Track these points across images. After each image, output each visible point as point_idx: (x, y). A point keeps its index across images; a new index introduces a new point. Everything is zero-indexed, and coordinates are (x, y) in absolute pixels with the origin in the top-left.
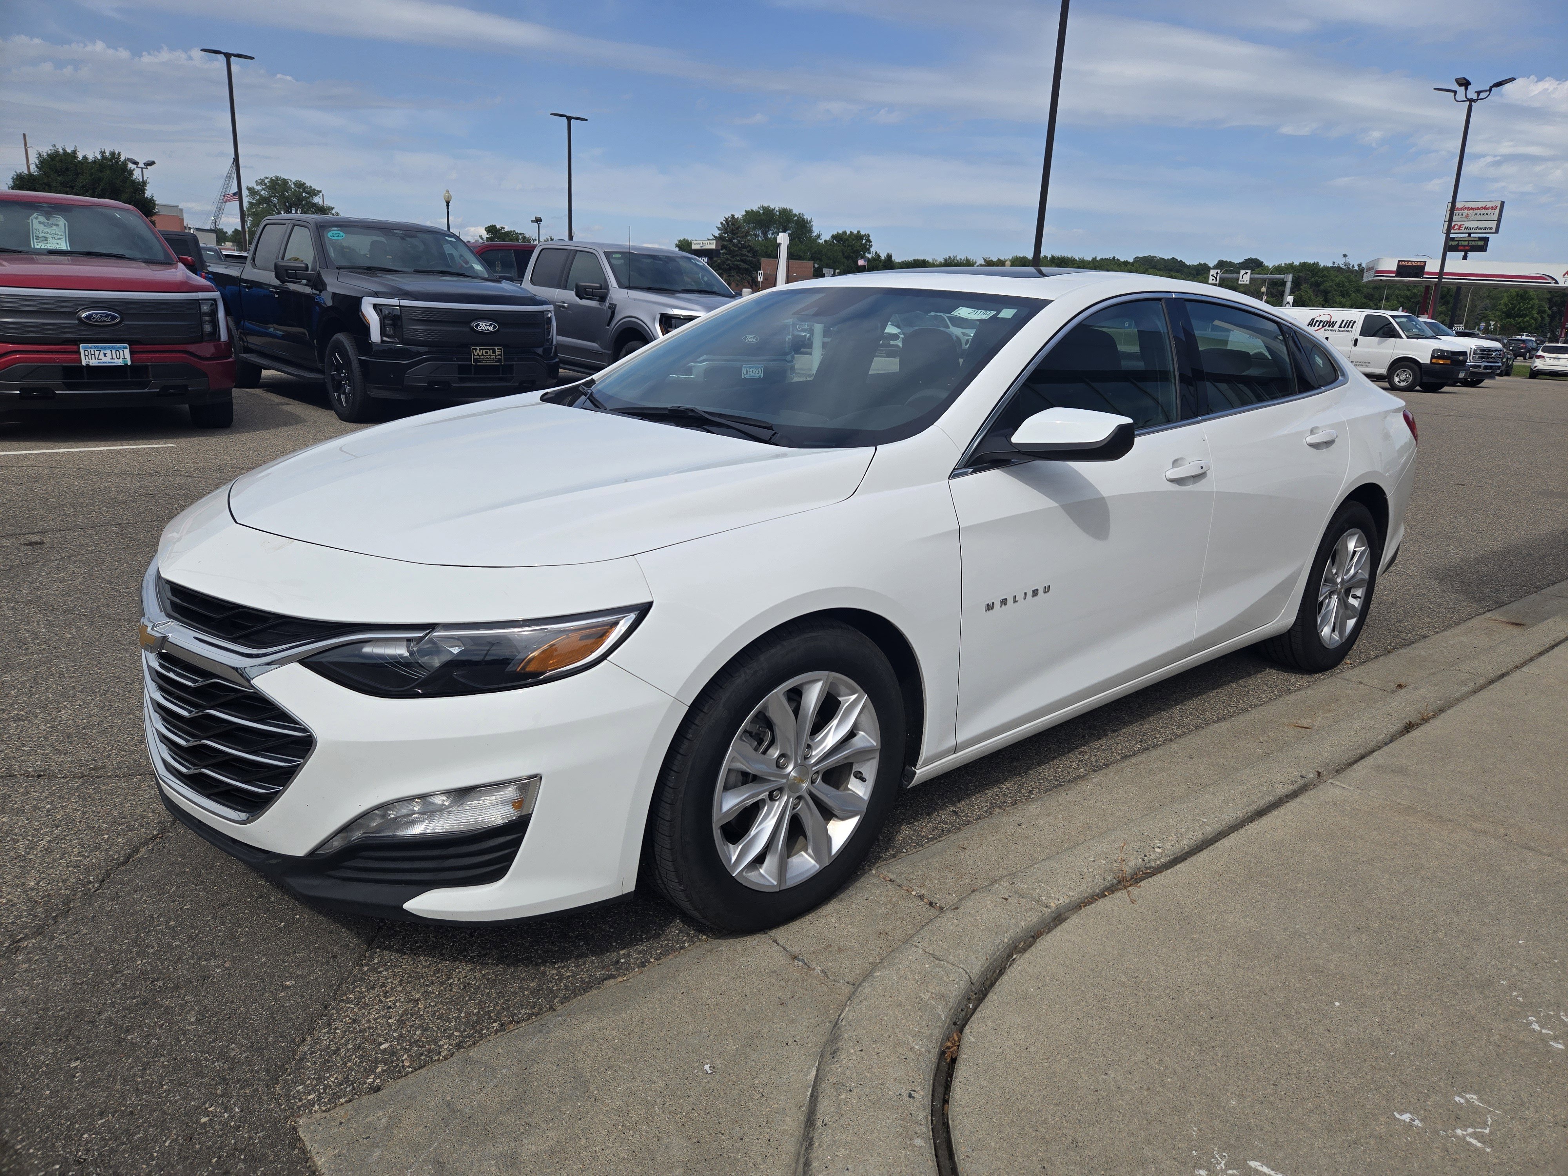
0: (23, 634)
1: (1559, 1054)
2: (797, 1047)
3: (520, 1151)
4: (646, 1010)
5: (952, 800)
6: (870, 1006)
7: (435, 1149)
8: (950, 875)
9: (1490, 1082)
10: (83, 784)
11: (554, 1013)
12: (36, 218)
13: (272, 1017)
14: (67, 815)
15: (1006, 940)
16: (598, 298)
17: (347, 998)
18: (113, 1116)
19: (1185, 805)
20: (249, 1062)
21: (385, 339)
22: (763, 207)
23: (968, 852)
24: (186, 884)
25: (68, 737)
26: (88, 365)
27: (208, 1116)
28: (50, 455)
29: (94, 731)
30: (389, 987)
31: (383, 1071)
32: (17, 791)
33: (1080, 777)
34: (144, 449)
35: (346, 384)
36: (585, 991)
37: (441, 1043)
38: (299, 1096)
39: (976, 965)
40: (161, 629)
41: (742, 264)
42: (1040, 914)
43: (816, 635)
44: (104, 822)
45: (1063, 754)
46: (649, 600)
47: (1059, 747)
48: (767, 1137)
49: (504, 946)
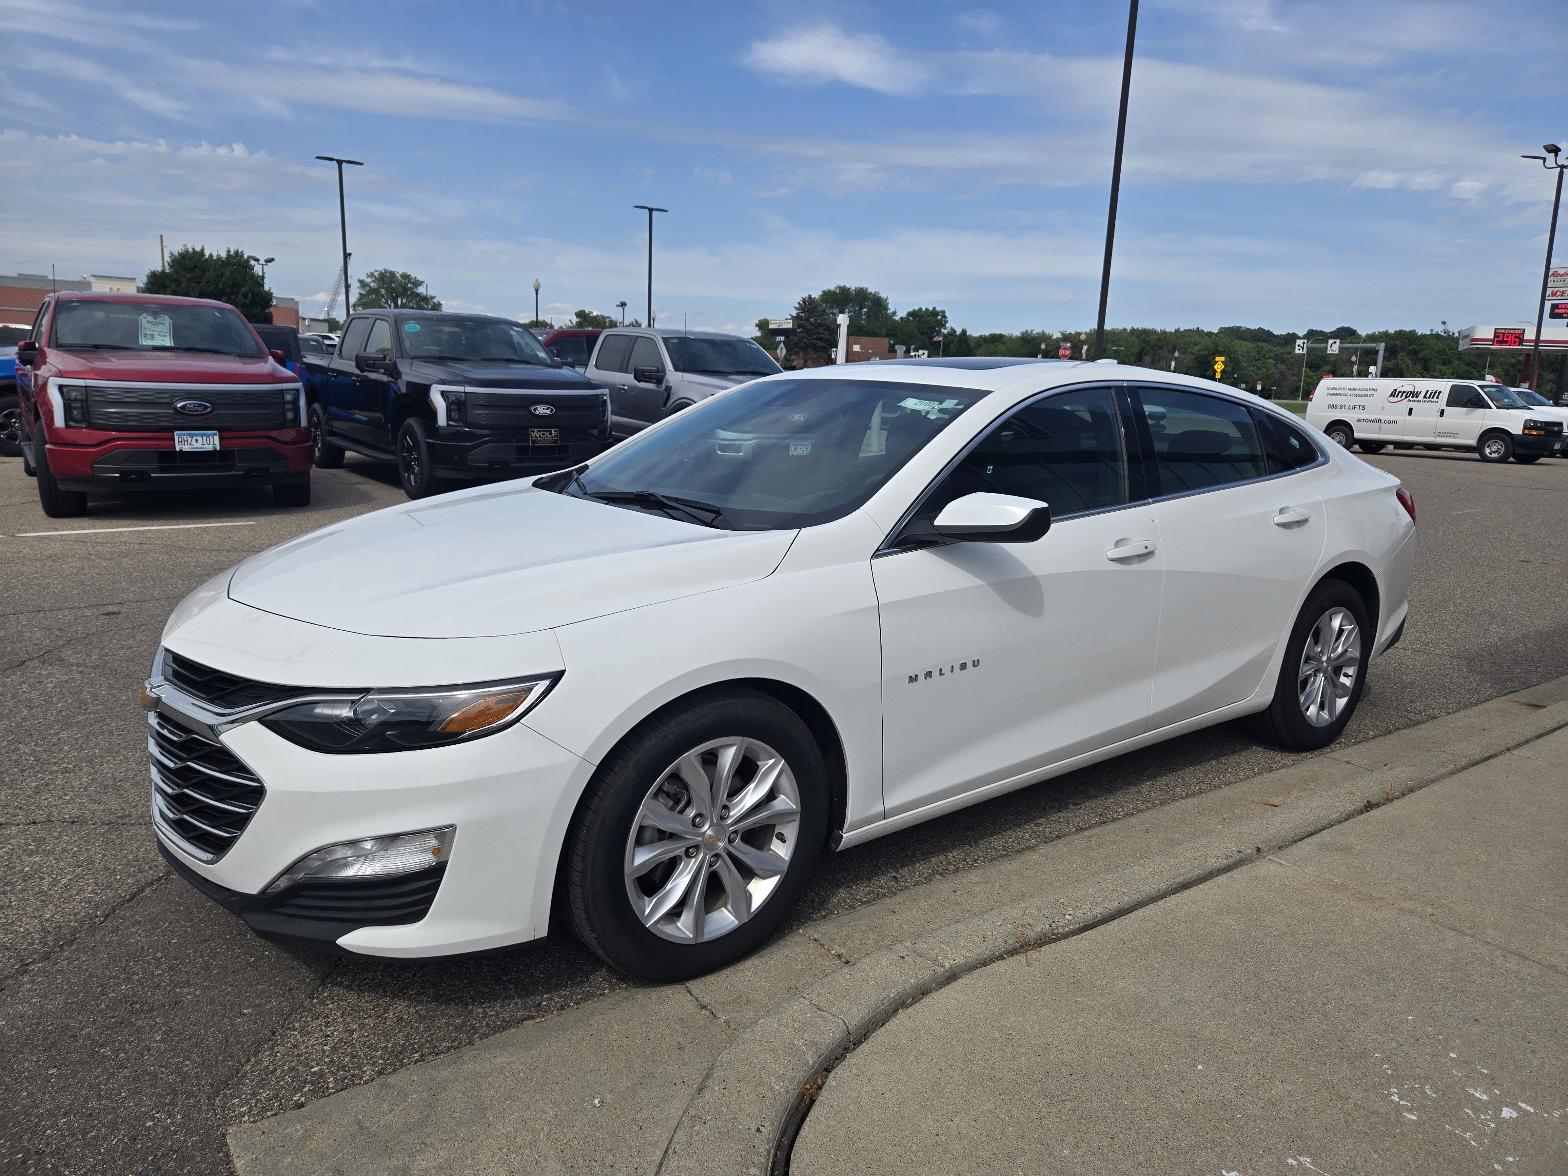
0: (86, 696)
1: (1409, 1124)
2: (684, 1087)
3: (411, 1166)
4: (555, 1048)
5: (895, 866)
6: (744, 1050)
7: (338, 1159)
8: (872, 936)
9: (1328, 1147)
10: (109, 830)
11: (472, 1047)
12: (145, 318)
13: (226, 1039)
14: (90, 857)
15: (892, 995)
16: (655, 381)
17: (293, 1026)
18: (75, 1117)
19: (1110, 876)
20: (198, 1076)
21: (451, 423)
22: (839, 287)
23: (896, 915)
24: (178, 921)
25: (105, 788)
26: (181, 451)
27: (153, 1121)
28: (142, 532)
29: (128, 784)
30: (331, 1018)
31: (309, 1090)
32: (51, 835)
33: (1029, 848)
34: (228, 526)
35: (415, 464)
36: (504, 1029)
37: (365, 1069)
38: (233, 1108)
39: (855, 1016)
40: (157, 691)
41: (818, 342)
42: (932, 972)
43: (728, 702)
44: (119, 865)
45: (1019, 825)
46: (562, 668)
47: (1017, 818)
48: (636, 1166)
49: (441, 986)
